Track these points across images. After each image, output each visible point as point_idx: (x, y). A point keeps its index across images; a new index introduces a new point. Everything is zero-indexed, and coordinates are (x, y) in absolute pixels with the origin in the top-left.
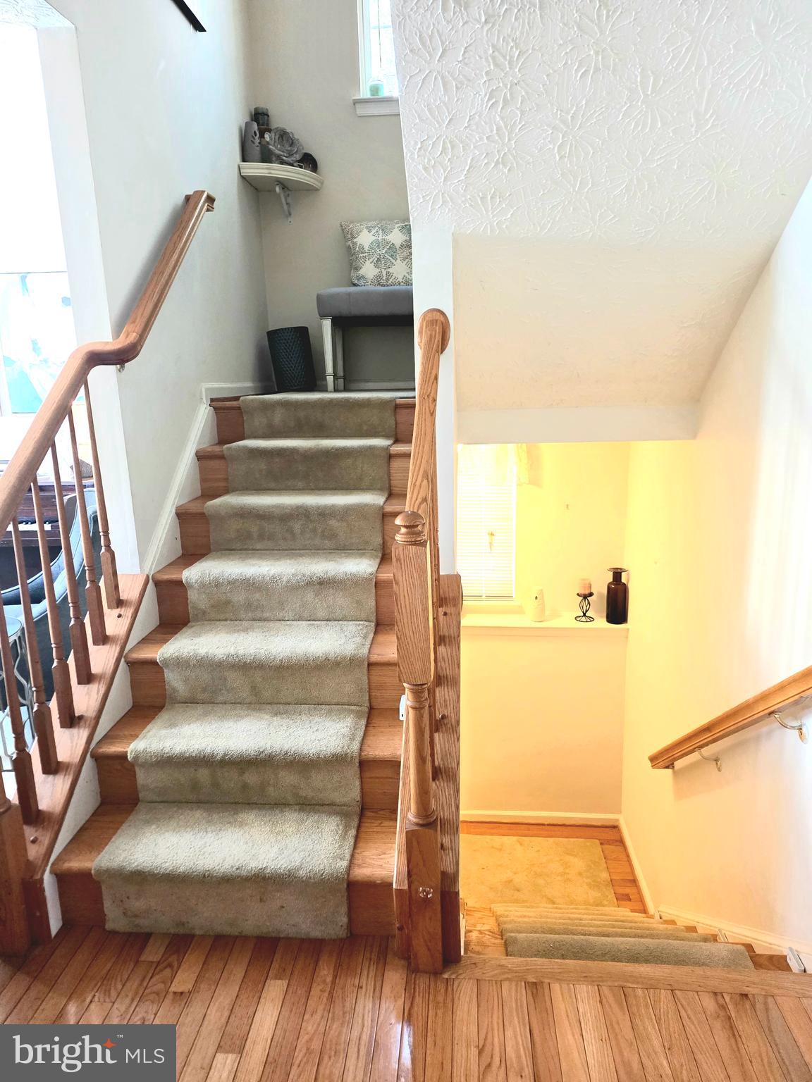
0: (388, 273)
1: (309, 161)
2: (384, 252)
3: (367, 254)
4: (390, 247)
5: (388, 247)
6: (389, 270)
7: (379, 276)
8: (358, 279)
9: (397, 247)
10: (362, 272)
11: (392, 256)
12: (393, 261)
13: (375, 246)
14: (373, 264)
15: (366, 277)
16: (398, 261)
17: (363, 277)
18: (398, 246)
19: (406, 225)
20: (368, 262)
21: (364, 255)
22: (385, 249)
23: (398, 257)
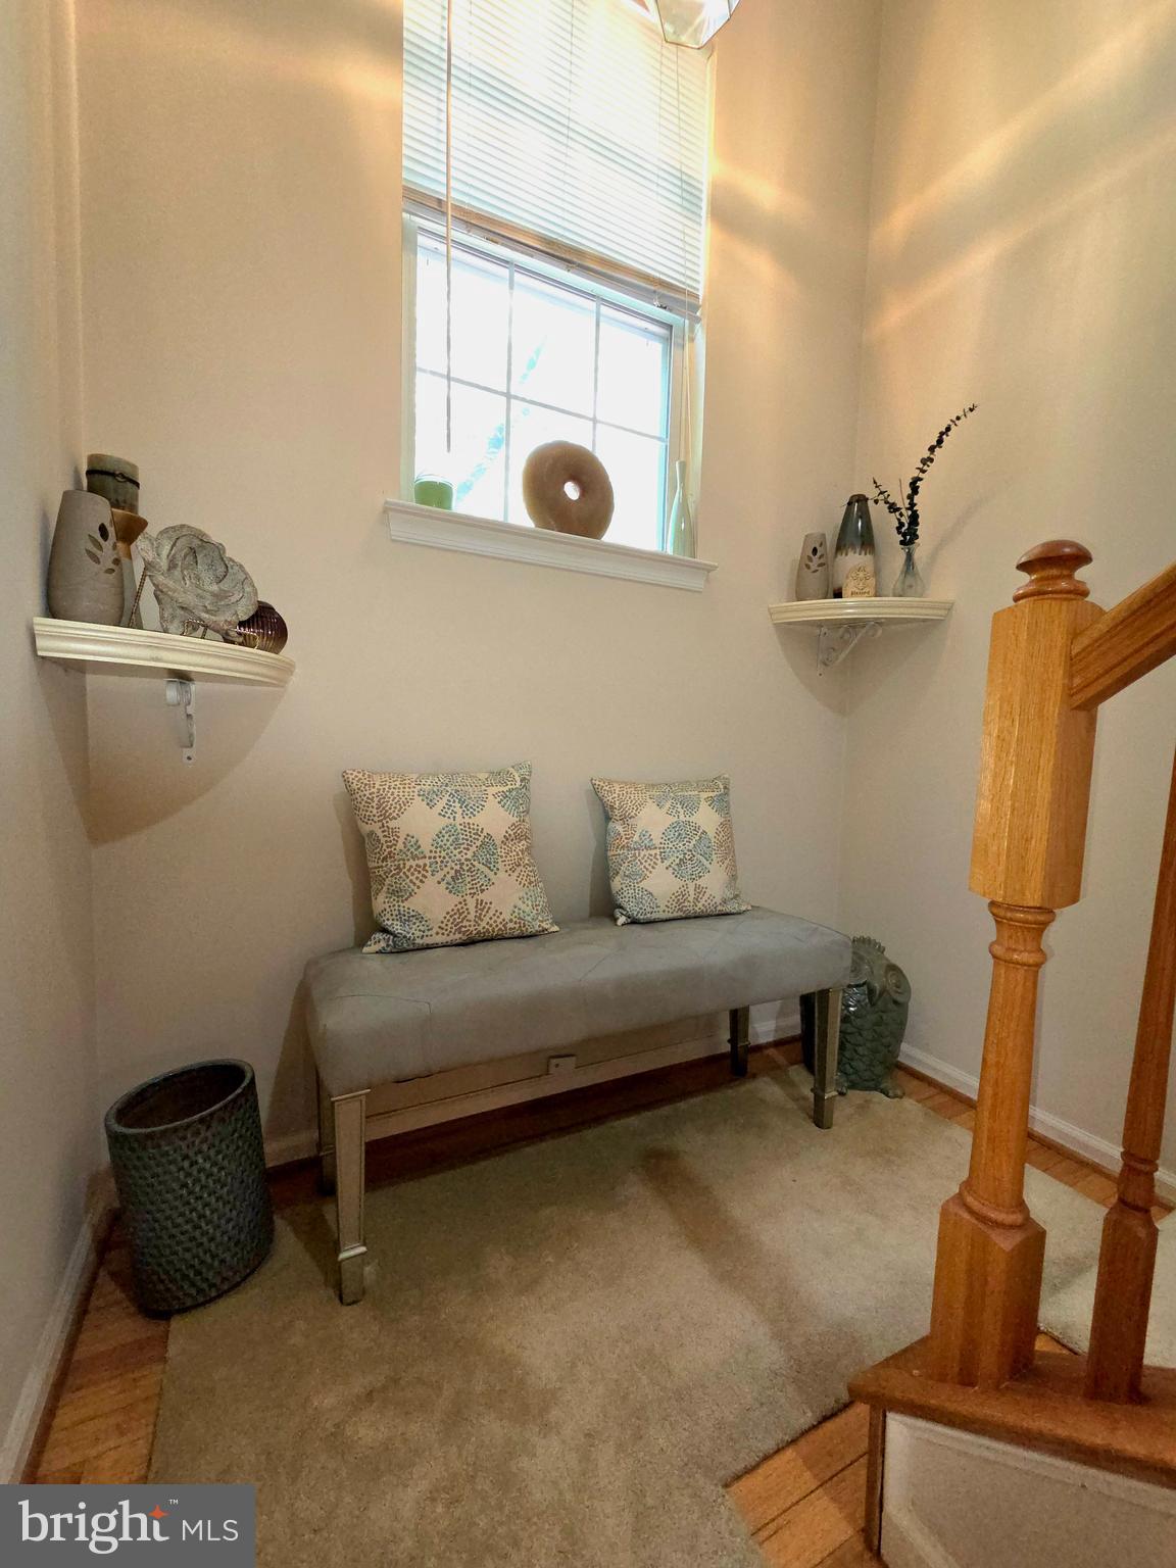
0: (480, 903)
1: (266, 625)
2: (470, 855)
3: (427, 861)
4: (483, 843)
5: (478, 843)
6: (481, 897)
7: (460, 912)
8: (404, 923)
9: (498, 842)
10: (414, 904)
11: (487, 864)
12: (491, 875)
13: (447, 840)
14: (443, 884)
15: (427, 916)
16: (502, 874)
17: (419, 917)
18: (498, 838)
19: (510, 791)
20: (431, 881)
21: (421, 862)
22: (474, 849)
23: (500, 865)
